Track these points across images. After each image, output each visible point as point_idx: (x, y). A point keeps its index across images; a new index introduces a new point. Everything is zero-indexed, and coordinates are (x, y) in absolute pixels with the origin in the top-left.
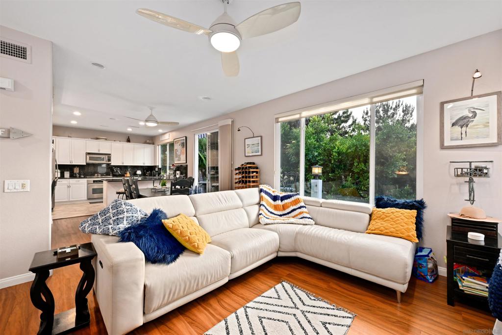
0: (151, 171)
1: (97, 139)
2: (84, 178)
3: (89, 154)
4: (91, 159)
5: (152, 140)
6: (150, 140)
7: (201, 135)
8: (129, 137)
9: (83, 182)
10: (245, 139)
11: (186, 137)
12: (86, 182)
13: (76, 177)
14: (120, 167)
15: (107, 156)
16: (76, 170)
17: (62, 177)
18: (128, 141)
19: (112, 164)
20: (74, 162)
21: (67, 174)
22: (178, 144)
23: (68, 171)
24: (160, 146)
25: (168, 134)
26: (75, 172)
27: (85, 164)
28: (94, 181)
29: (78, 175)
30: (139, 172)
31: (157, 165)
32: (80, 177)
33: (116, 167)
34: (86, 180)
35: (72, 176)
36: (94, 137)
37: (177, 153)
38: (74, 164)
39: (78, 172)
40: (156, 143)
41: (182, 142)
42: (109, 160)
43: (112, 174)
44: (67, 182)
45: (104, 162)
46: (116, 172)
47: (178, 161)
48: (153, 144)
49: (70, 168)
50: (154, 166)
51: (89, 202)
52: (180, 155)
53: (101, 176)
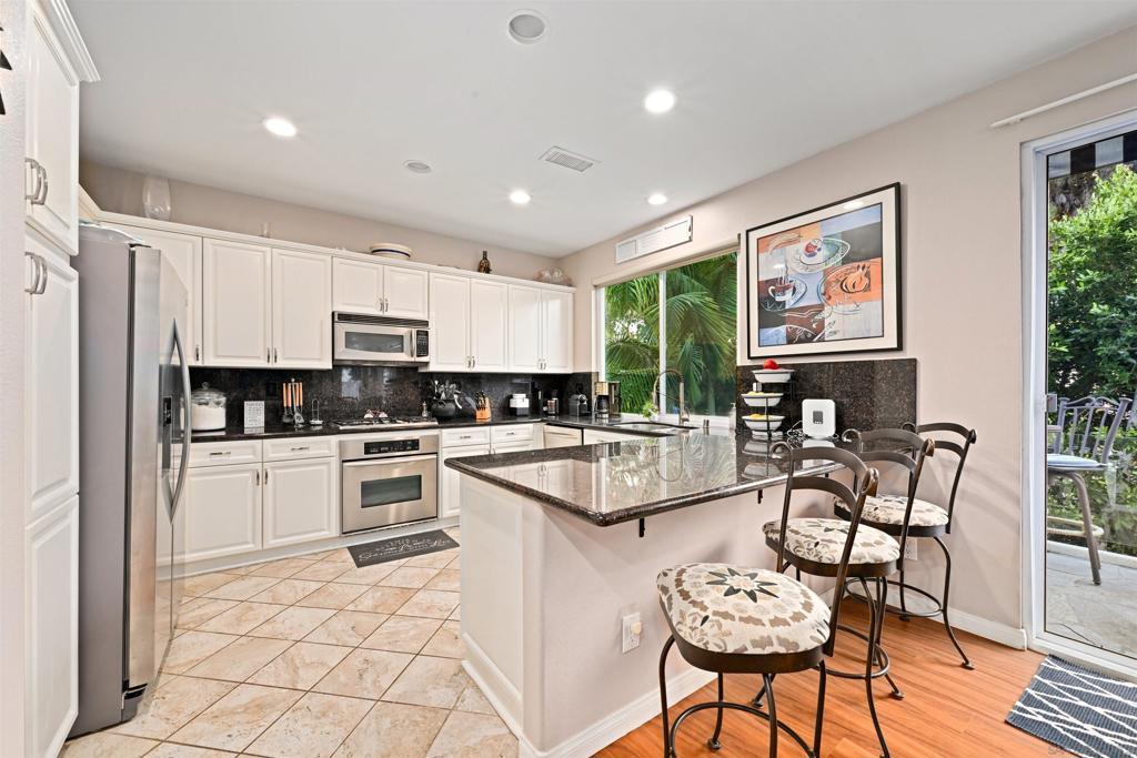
0: (564, 396)
1: (375, 252)
2: (327, 431)
3: (345, 317)
4: (352, 341)
6: (557, 268)
8: (485, 253)
9: (326, 452)
11: (898, 188)
12: (335, 451)
14: (456, 378)
15: (414, 330)
16: (293, 395)
17: (235, 427)
18: (485, 268)
19: (433, 368)
20: (285, 358)
21: (255, 414)
22: (800, 247)
23: (257, 399)
24: (603, 292)
25: (685, 217)
26: (287, 402)
27: (331, 367)
28: (369, 447)
29: (299, 419)
30: (521, 401)
31: (593, 370)
32: (308, 431)
33: (441, 377)
34: (334, 439)
35: (278, 425)
37: (786, 298)
38: (282, 364)
39: (298, 401)
40: (587, 277)
41: (862, 220)
42: (423, 349)
43: (429, 409)
44: (254, 453)
45: (403, 357)
46: (447, 401)
47: (790, 341)
48: (570, 285)
49: (267, 386)
50: (574, 374)
51: (351, 549)
52: (820, 309)
53: (392, 421)
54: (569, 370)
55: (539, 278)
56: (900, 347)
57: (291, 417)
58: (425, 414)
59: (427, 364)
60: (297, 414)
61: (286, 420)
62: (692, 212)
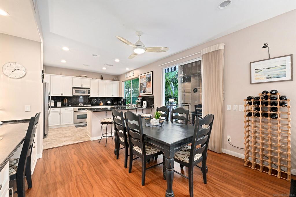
0: (117, 101)
1: (80, 76)
2: (72, 106)
3: (75, 88)
4: (76, 92)
5: (118, 78)
6: (117, 78)
7: (168, 69)
8: (102, 76)
9: (71, 110)
10: (250, 63)
11: (152, 72)
12: (73, 110)
13: (65, 106)
14: (96, 98)
15: (87, 90)
16: (66, 101)
17: (56, 106)
18: (102, 78)
19: (91, 96)
20: (64, 95)
21: (59, 104)
22: (144, 79)
23: (60, 101)
24: (124, 82)
25: (133, 72)
26: (65, 102)
27: (72, 96)
28: (79, 109)
29: (67, 105)
30: (109, 102)
31: (122, 96)
32: (68, 106)
33: (93, 98)
34: (72, 108)
35: (63, 105)
36: (79, 75)
37: (143, 86)
39: (67, 102)
40: (121, 80)
41: (149, 76)
42: (89, 93)
43: (91, 103)
44: (59, 110)
45: (85, 94)
46: (94, 102)
47: (143, 93)
48: (119, 81)
49: (61, 99)
50: (119, 97)
51: (75, 126)
52: (146, 88)
53: (83, 105)
54: (119, 96)
55: (113, 80)
56: (153, 94)
57: (65, 104)
58: (90, 104)
59: (90, 95)
60: (66, 104)
61: (64, 105)
62: (134, 71)
